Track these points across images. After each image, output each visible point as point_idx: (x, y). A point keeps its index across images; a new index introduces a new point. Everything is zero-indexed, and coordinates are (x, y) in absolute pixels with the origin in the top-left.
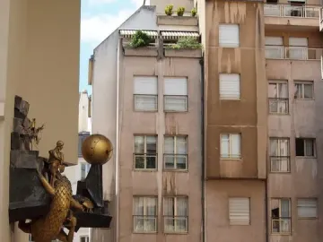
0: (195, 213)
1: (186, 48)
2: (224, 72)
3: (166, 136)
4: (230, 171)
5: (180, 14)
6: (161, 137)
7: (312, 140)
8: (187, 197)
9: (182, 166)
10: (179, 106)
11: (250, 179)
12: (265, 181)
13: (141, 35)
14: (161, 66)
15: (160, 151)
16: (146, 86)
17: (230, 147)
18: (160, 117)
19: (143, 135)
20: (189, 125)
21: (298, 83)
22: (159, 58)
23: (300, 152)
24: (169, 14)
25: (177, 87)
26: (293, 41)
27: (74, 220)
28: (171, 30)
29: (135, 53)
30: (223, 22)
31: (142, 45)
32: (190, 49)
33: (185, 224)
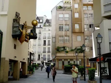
0: (71, 39)
1: (68, 8)
2: (76, 13)
3: (65, 25)
4: (77, 31)
5: (68, 2)
6: (64, 25)
7: (93, 25)
8: (69, 36)
9: (68, 30)
10: (67, 19)
11: (81, 32)
12: (84, 33)
13: (60, 6)
14: (64, 12)
15: (64, 28)
16: (61, 16)
17: (77, 26)
18: (64, 21)
19: (61, 25)
20: (69, 23)
21: (90, 14)
22: (63, 10)
23: (90, 27)
24: (66, 2)
25: (67, 16)
26: (89, 6)
27: (28, 37)
28: (66, 5)
29: (59, 10)
30: (75, 3)
31: (60, 8)
32: (69, 8)
33: (69, 41)
